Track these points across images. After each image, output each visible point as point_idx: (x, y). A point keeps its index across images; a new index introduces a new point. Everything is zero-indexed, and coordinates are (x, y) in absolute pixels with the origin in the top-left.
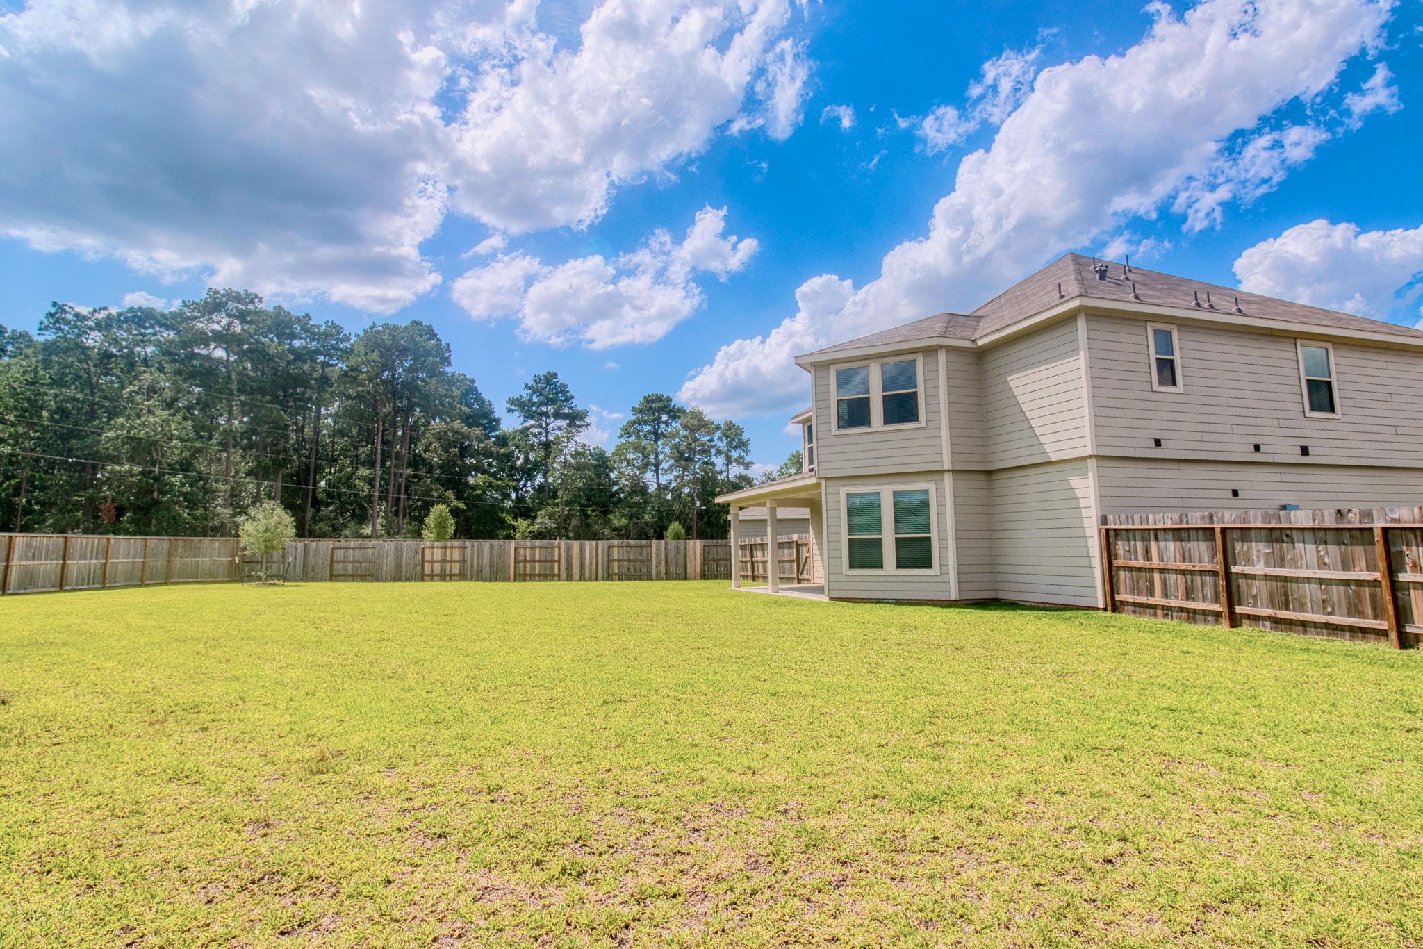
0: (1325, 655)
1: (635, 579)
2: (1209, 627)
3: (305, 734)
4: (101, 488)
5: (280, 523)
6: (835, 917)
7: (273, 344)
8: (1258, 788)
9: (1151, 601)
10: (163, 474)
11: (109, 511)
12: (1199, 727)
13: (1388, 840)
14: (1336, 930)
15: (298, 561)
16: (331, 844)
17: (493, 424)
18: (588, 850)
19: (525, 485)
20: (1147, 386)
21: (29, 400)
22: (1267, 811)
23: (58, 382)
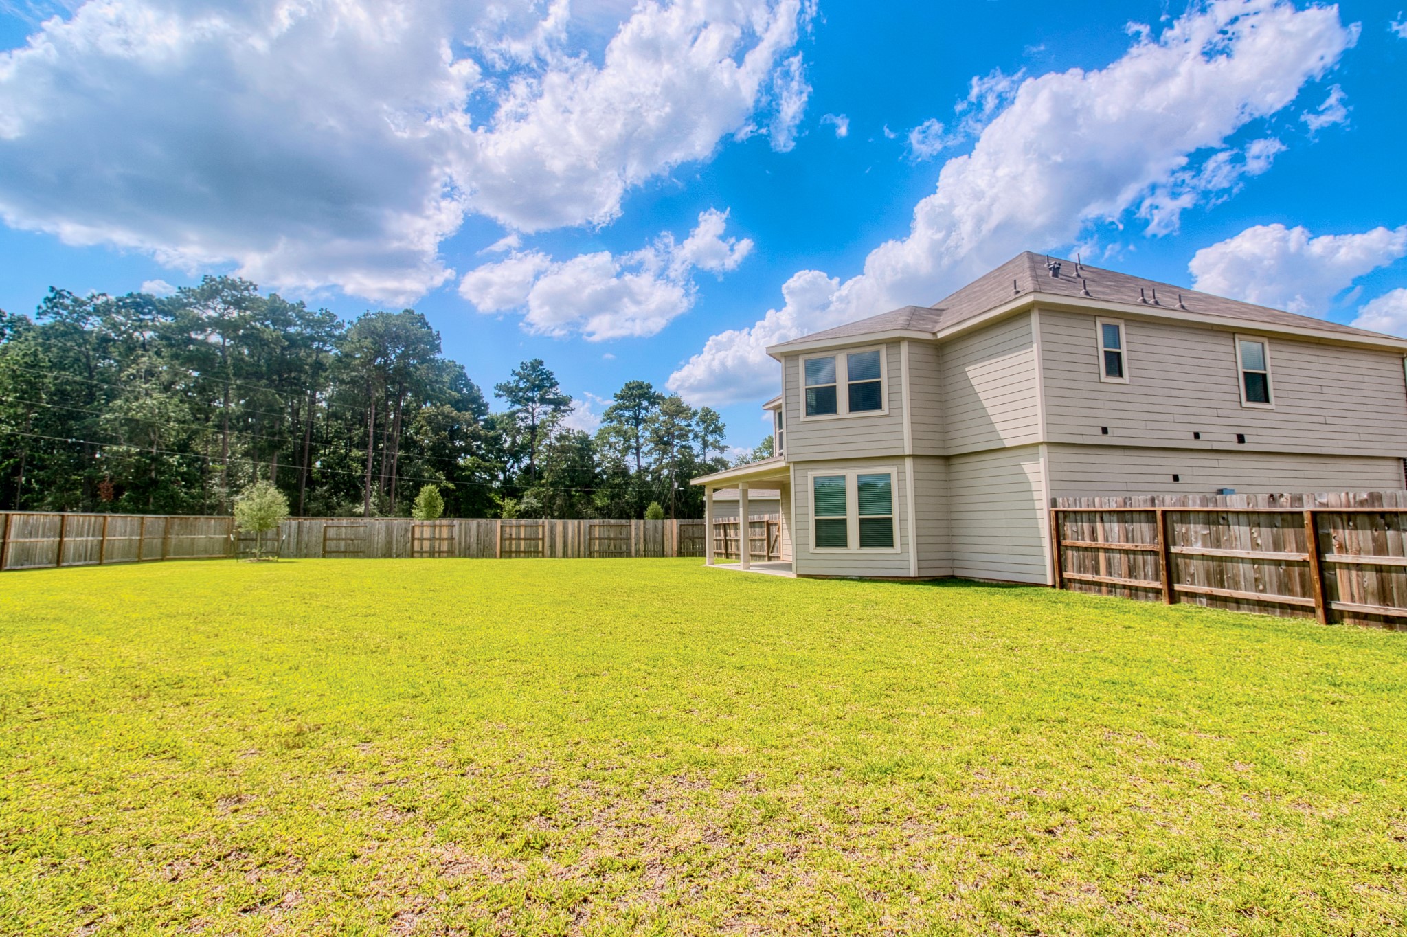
0: (1257, 630)
1: (615, 557)
2: (1150, 603)
3: (284, 708)
4: (100, 469)
5: (273, 502)
6: (788, 889)
7: (270, 331)
8: (1192, 759)
9: (1097, 578)
10: (162, 454)
11: (108, 490)
12: (1138, 699)
13: (1313, 810)
14: (1264, 900)
15: (292, 539)
16: (300, 819)
17: (481, 409)
18: (552, 822)
19: (512, 467)
20: (1095, 377)
21: (28, 382)
22: (1200, 782)
23: (58, 365)
